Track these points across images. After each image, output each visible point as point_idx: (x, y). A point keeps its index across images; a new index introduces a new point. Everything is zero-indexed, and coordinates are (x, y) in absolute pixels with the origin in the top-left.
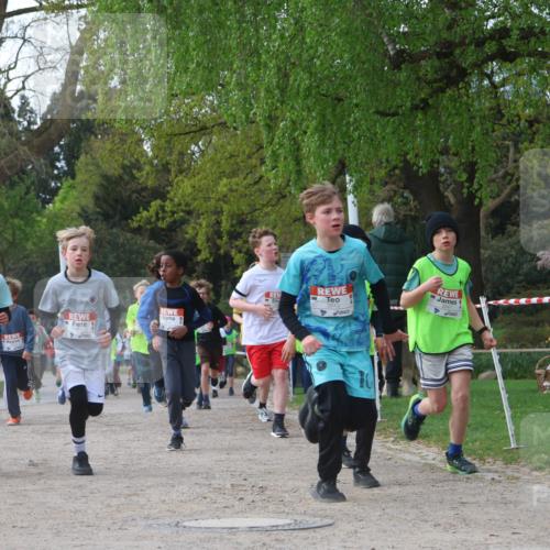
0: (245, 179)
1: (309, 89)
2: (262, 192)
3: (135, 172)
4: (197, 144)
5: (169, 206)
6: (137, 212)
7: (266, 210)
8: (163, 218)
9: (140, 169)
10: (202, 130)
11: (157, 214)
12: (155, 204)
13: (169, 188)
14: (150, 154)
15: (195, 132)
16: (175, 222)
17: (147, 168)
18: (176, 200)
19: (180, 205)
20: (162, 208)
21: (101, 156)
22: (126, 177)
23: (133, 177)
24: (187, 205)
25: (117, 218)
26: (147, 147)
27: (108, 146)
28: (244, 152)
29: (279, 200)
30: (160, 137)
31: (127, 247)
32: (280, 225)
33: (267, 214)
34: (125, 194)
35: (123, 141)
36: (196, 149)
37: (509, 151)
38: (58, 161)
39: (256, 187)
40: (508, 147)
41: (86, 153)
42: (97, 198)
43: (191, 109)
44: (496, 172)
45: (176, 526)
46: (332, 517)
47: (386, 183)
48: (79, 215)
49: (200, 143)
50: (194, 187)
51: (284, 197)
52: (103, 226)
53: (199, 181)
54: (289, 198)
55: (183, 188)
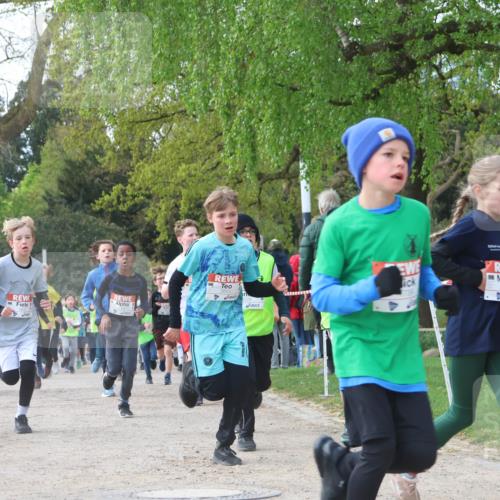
0: (203, 164)
1: (265, 80)
2: (219, 177)
3: (97, 157)
4: (157, 131)
5: (129, 190)
6: (98, 195)
8: (125, 202)
9: (102, 155)
10: (163, 117)
11: (118, 198)
12: (117, 188)
13: (130, 173)
14: (113, 140)
15: (156, 119)
16: (135, 205)
17: (110, 153)
18: (137, 184)
19: (140, 189)
20: (124, 192)
21: (66, 143)
22: (89, 163)
23: (96, 163)
24: (147, 189)
25: (80, 201)
26: (110, 133)
27: (73, 132)
28: (202, 139)
29: (235, 185)
30: (122, 125)
31: (89, 229)
34: (88, 179)
35: (87, 128)
36: (157, 135)
37: (455, 139)
38: (25, 146)
39: (214, 172)
40: (454, 136)
41: (52, 139)
42: (61, 182)
43: (153, 97)
44: (442, 159)
45: (131, 496)
46: (280, 488)
47: (338, 169)
48: (44, 198)
49: (161, 130)
50: (154, 172)
51: (240, 182)
52: (67, 209)
53: (159, 166)
54: (245, 183)
55: (143, 173)
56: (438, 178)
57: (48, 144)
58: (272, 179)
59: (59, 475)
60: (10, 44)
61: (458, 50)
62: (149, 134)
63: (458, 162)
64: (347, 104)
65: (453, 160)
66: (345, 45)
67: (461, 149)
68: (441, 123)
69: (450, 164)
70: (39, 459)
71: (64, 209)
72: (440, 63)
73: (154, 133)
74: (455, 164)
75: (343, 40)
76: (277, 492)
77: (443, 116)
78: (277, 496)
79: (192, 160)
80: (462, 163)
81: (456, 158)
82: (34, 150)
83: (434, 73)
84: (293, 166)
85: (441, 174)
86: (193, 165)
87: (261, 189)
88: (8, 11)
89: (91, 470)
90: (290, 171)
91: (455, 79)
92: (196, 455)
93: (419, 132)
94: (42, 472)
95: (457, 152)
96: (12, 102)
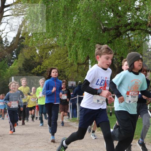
1: (81, 37)
2: (67, 64)
3: (34, 58)
4: (51, 51)
5: (42, 67)
6: (33, 68)
7: (68, 68)
8: (40, 70)
9: (35, 57)
10: (52, 47)
11: (39, 69)
12: (38, 66)
13: (42, 62)
14: (38, 53)
15: (50, 48)
16: (43, 71)
17: (37, 57)
18: (44, 65)
19: (45, 67)
20: (40, 67)
21: (25, 54)
22: (31, 59)
24: (47, 67)
25: (28, 70)
26: (37, 51)
27: (27, 51)
28: (63, 53)
30: (41, 49)
32: (71, 72)
33: (68, 70)
34: (31, 64)
35: (31, 50)
38: (14, 55)
39: (65, 62)
42: (23, 65)
43: (50, 42)
48: (18, 69)
50: (49, 62)
51: (72, 65)
52: (25, 72)
54: (74, 66)
55: (46, 62)
57: (20, 54)
58: (81, 65)
61: (134, 30)
62: (48, 52)
64: (103, 44)
72: (129, 33)
75: (102, 27)
77: (129, 48)
79: (60, 59)
82: (16, 56)
83: (127, 36)
84: (87, 61)
87: (78, 67)
91: (132, 38)
93: (122, 52)
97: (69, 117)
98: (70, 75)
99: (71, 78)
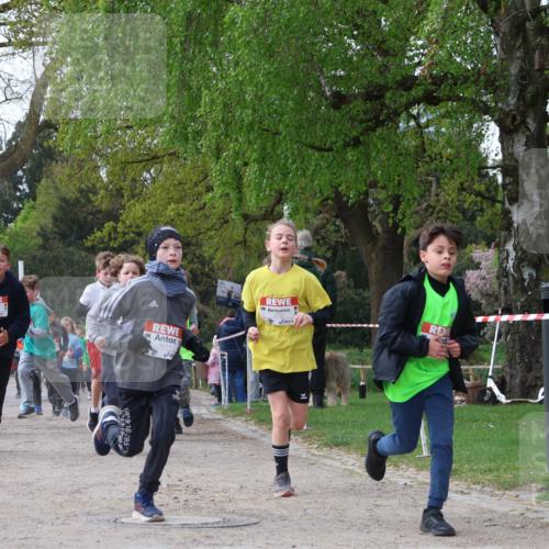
0: (191, 204)
1: (251, 125)
2: (207, 217)
3: (90, 195)
4: (148, 172)
5: (120, 227)
6: (91, 232)
7: (210, 233)
8: (115, 239)
9: (96, 193)
10: (154, 158)
11: (110, 234)
12: (109, 225)
13: (122, 211)
14: (105, 180)
15: (148, 160)
16: (126, 242)
17: (102, 192)
18: (128, 222)
19: (131, 226)
20: (115, 229)
21: (60, 181)
22: (83, 200)
23: (90, 201)
24: (138, 227)
25: (73, 238)
26: (103, 173)
27: (67, 171)
28: (191, 180)
29: (222, 224)
30: (115, 165)
31: (82, 265)
32: (222, 247)
33: (211, 237)
34: (82, 216)
35: (81, 168)
36: (148, 176)
37: (431, 186)
38: (21, 184)
39: (202, 212)
40: (431, 183)
41: (47, 177)
42: (55, 219)
43: (144, 139)
44: (419, 205)
45: (115, 521)
46: (258, 517)
47: (320, 212)
48: (39, 234)
49: (152, 171)
50: (145, 211)
51: (227, 222)
52: (61, 245)
53: (150, 205)
54: (231, 224)
55: (134, 212)
56: (415, 222)
57: (43, 182)
58: (257, 220)
59: (47, 499)
60: (9, 86)
61: (436, 101)
62: (141, 175)
63: (434, 208)
64: (329, 150)
65: (429, 206)
66: (328, 94)
67: (437, 195)
68: (419, 170)
69: (426, 210)
70: (28, 484)
71: (58, 244)
72: (418, 113)
73: (145, 174)
74: (431, 210)
75: (327, 89)
76: (255, 520)
77: (420, 164)
78: (255, 524)
79: (181, 200)
80: (437, 209)
81: (432, 204)
82: (30, 188)
83: (412, 123)
84: (277, 208)
85: (416, 218)
86: (182, 205)
87: (246, 229)
88: (7, 55)
89: (78, 495)
90: (275, 213)
91: (431, 129)
92: (179, 483)
93: (397, 178)
94: (31, 496)
95: (433, 198)
96: (10, 141)
97: (220, 399)
98: (219, 254)
99: (224, 267)
